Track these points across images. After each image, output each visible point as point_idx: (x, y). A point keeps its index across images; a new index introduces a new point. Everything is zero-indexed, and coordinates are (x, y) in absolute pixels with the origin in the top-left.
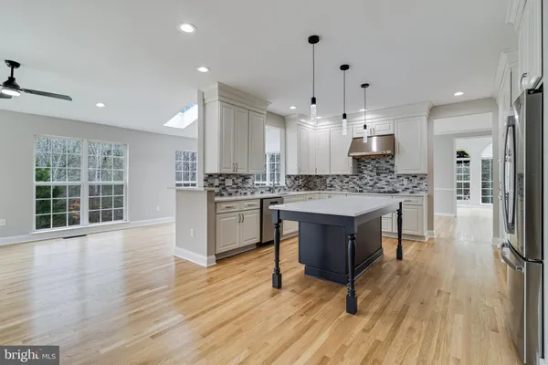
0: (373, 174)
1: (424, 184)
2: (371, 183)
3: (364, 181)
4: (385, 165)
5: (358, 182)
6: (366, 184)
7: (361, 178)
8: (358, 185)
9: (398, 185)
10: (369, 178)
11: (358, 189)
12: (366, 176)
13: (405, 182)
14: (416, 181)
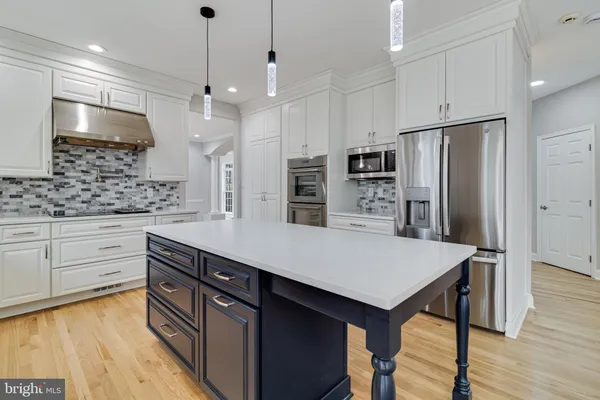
0: (88, 178)
1: (175, 195)
2: (87, 196)
3: (70, 192)
4: (114, 165)
5: (52, 195)
6: (73, 198)
7: (58, 187)
8: (51, 201)
9: (137, 199)
10: (80, 186)
11: (52, 209)
12: (73, 182)
13: (150, 192)
14: (164, 192)
